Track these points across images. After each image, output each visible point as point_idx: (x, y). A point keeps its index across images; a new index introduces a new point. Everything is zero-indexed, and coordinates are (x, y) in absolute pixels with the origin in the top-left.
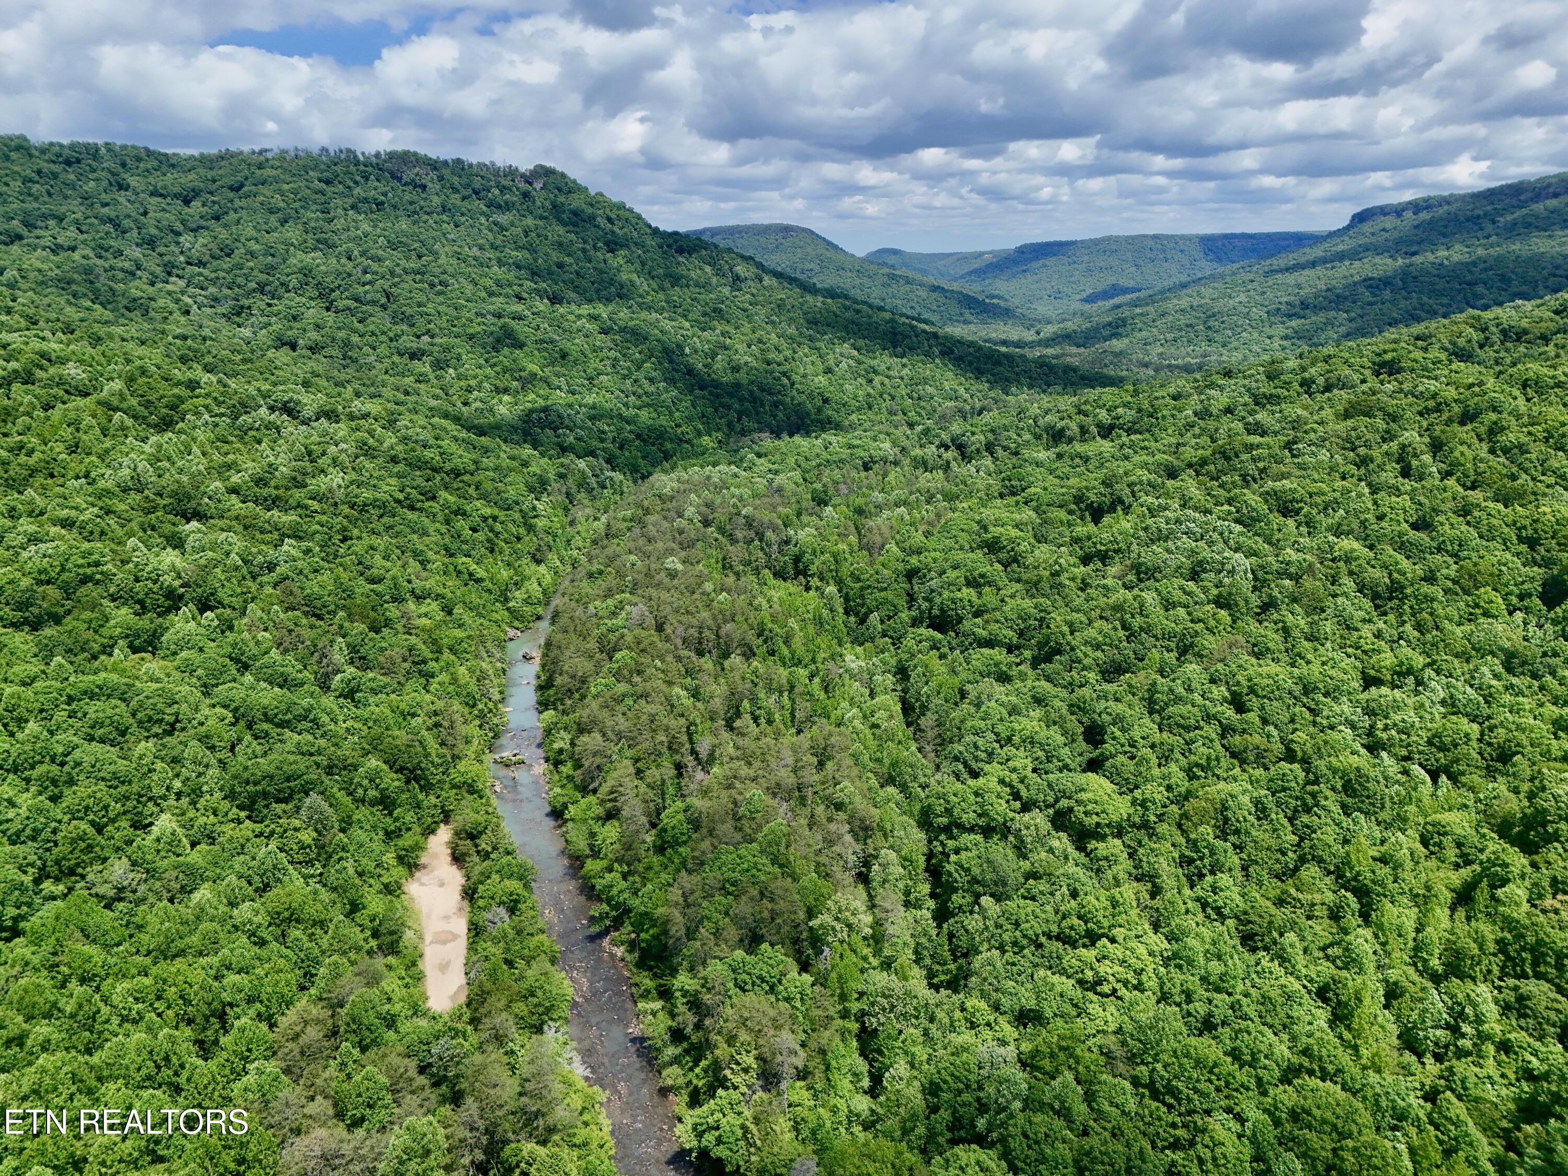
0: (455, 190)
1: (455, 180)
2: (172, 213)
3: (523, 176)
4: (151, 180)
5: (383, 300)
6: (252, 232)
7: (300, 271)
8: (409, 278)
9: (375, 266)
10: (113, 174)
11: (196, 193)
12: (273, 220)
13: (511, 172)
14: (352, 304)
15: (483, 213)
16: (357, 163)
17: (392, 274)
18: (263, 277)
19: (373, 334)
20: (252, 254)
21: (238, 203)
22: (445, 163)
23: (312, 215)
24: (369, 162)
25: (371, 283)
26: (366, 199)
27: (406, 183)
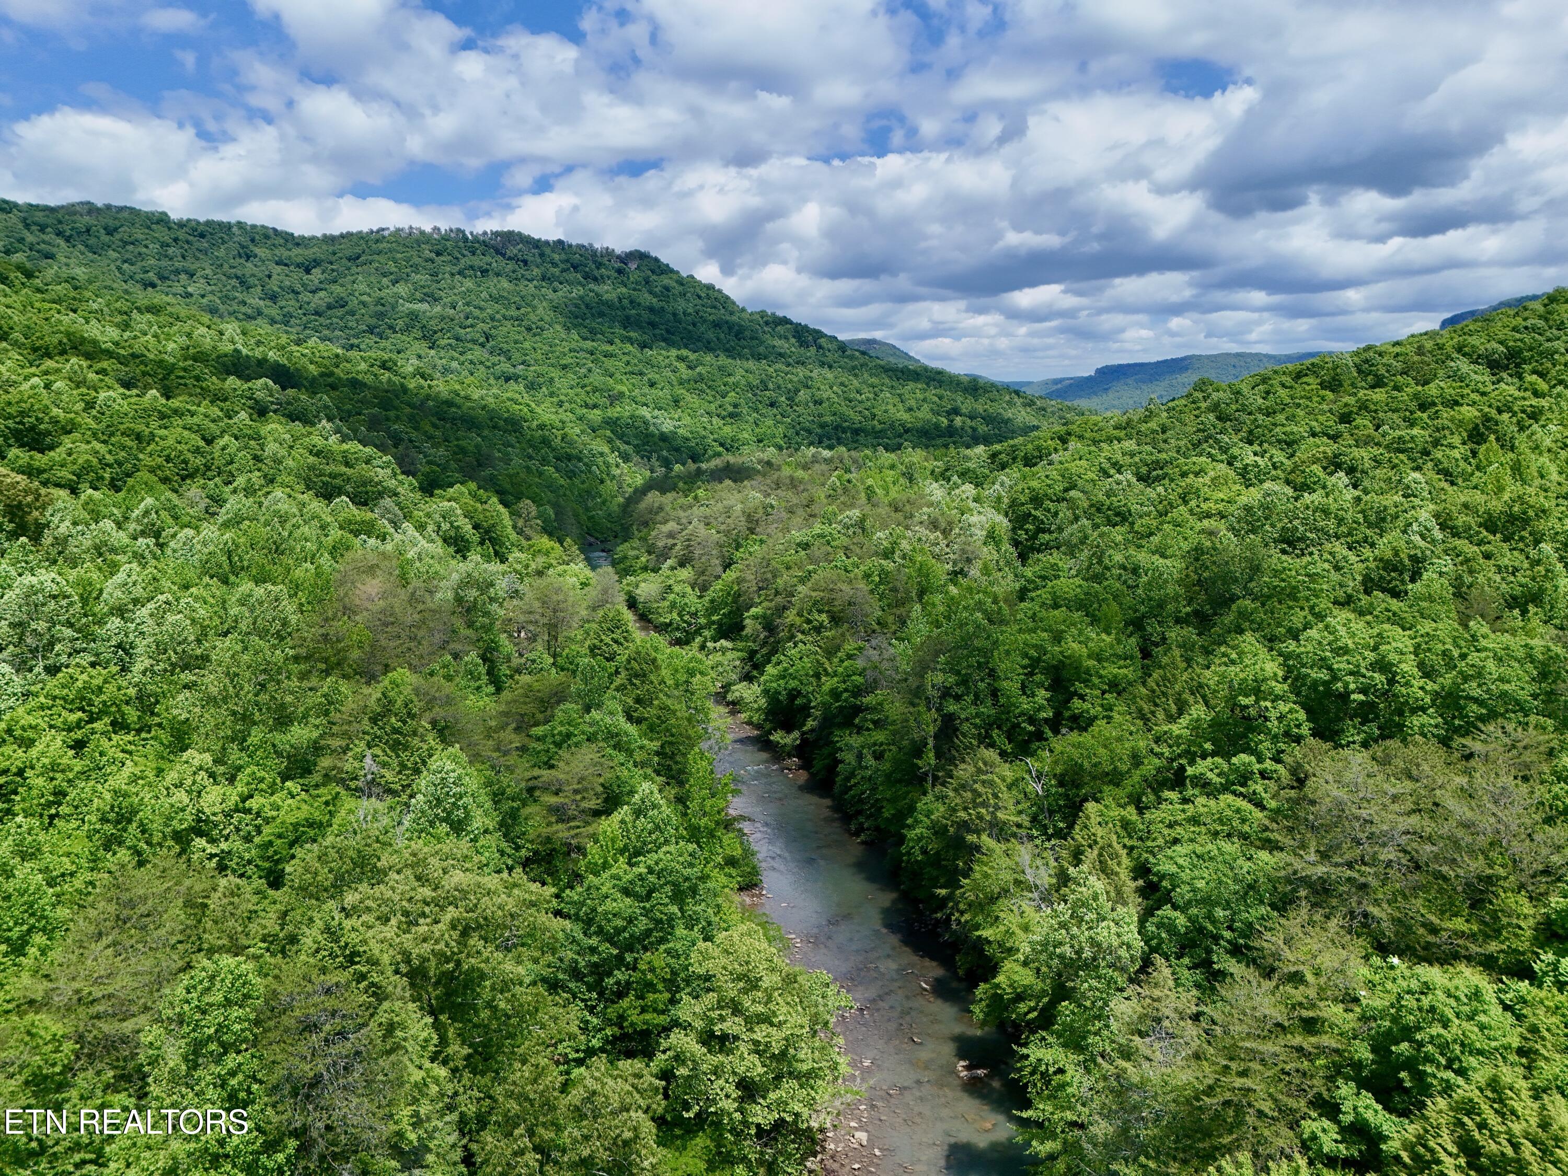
0: (555, 265)
1: (556, 257)
2: (295, 278)
3: (618, 257)
4: (277, 252)
5: (482, 340)
6: (363, 287)
7: (408, 315)
8: (508, 324)
9: (477, 312)
10: (243, 247)
11: (317, 263)
12: (385, 281)
13: (609, 253)
14: (453, 342)
15: (580, 283)
16: (466, 239)
17: (492, 319)
18: (373, 321)
19: (472, 362)
20: (364, 304)
21: (354, 269)
22: (547, 243)
23: (422, 278)
24: (476, 239)
25: (472, 326)
26: (472, 267)
27: (510, 259)
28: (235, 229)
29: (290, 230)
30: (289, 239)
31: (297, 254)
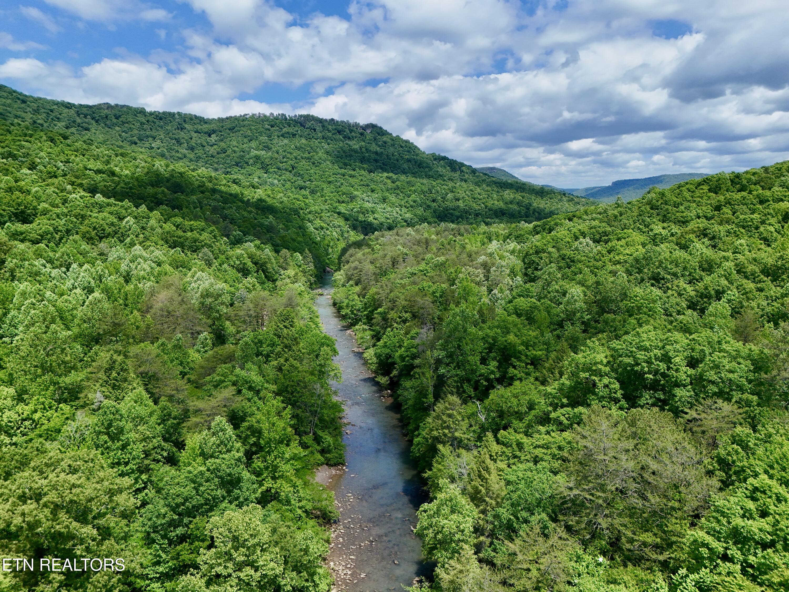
0: (329, 131)
1: (330, 127)
2: (204, 139)
3: (361, 127)
4: (196, 126)
5: (290, 169)
6: (235, 143)
7: (255, 157)
8: (304, 161)
9: (289, 155)
10: (179, 124)
11: (214, 132)
12: (246, 140)
13: (357, 125)
14: (276, 170)
15: (341, 140)
16: (286, 119)
17: (296, 158)
18: (238, 160)
19: (284, 180)
20: (235, 152)
21: (231, 135)
22: (326, 120)
23: (264, 138)
24: (291, 119)
25: (286, 162)
26: (288, 133)
27: (307, 128)
28: (176, 116)
29: (202, 116)
30: (202, 120)
31: (205, 127)
